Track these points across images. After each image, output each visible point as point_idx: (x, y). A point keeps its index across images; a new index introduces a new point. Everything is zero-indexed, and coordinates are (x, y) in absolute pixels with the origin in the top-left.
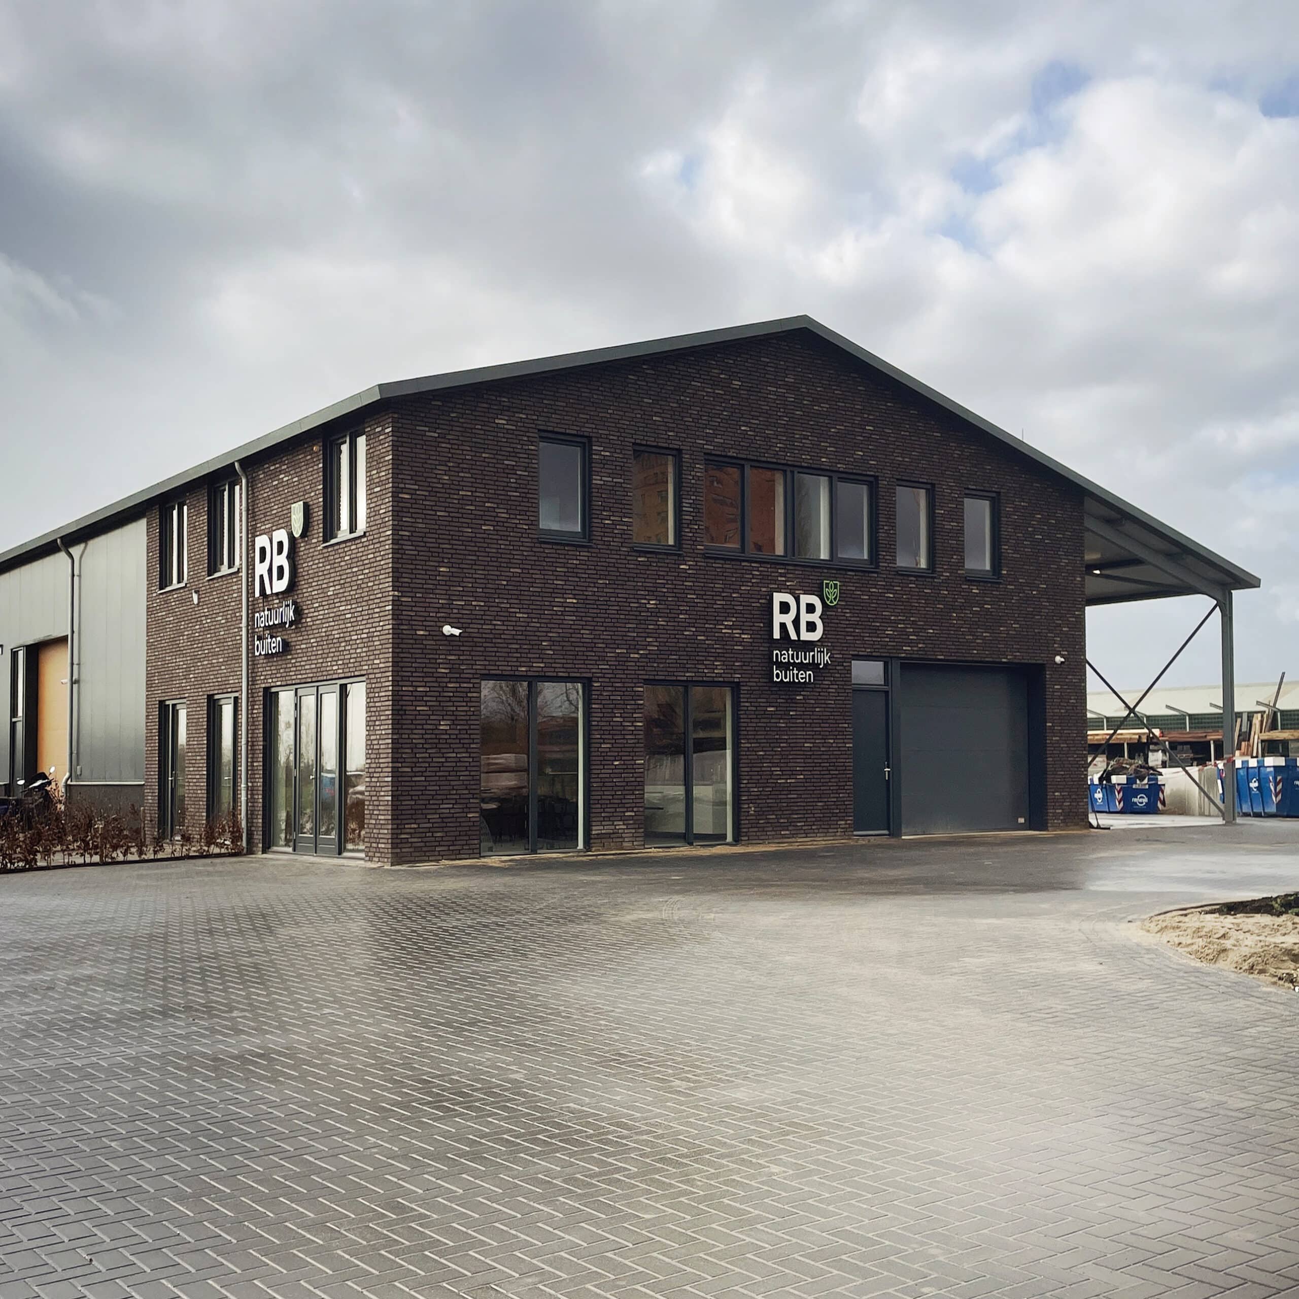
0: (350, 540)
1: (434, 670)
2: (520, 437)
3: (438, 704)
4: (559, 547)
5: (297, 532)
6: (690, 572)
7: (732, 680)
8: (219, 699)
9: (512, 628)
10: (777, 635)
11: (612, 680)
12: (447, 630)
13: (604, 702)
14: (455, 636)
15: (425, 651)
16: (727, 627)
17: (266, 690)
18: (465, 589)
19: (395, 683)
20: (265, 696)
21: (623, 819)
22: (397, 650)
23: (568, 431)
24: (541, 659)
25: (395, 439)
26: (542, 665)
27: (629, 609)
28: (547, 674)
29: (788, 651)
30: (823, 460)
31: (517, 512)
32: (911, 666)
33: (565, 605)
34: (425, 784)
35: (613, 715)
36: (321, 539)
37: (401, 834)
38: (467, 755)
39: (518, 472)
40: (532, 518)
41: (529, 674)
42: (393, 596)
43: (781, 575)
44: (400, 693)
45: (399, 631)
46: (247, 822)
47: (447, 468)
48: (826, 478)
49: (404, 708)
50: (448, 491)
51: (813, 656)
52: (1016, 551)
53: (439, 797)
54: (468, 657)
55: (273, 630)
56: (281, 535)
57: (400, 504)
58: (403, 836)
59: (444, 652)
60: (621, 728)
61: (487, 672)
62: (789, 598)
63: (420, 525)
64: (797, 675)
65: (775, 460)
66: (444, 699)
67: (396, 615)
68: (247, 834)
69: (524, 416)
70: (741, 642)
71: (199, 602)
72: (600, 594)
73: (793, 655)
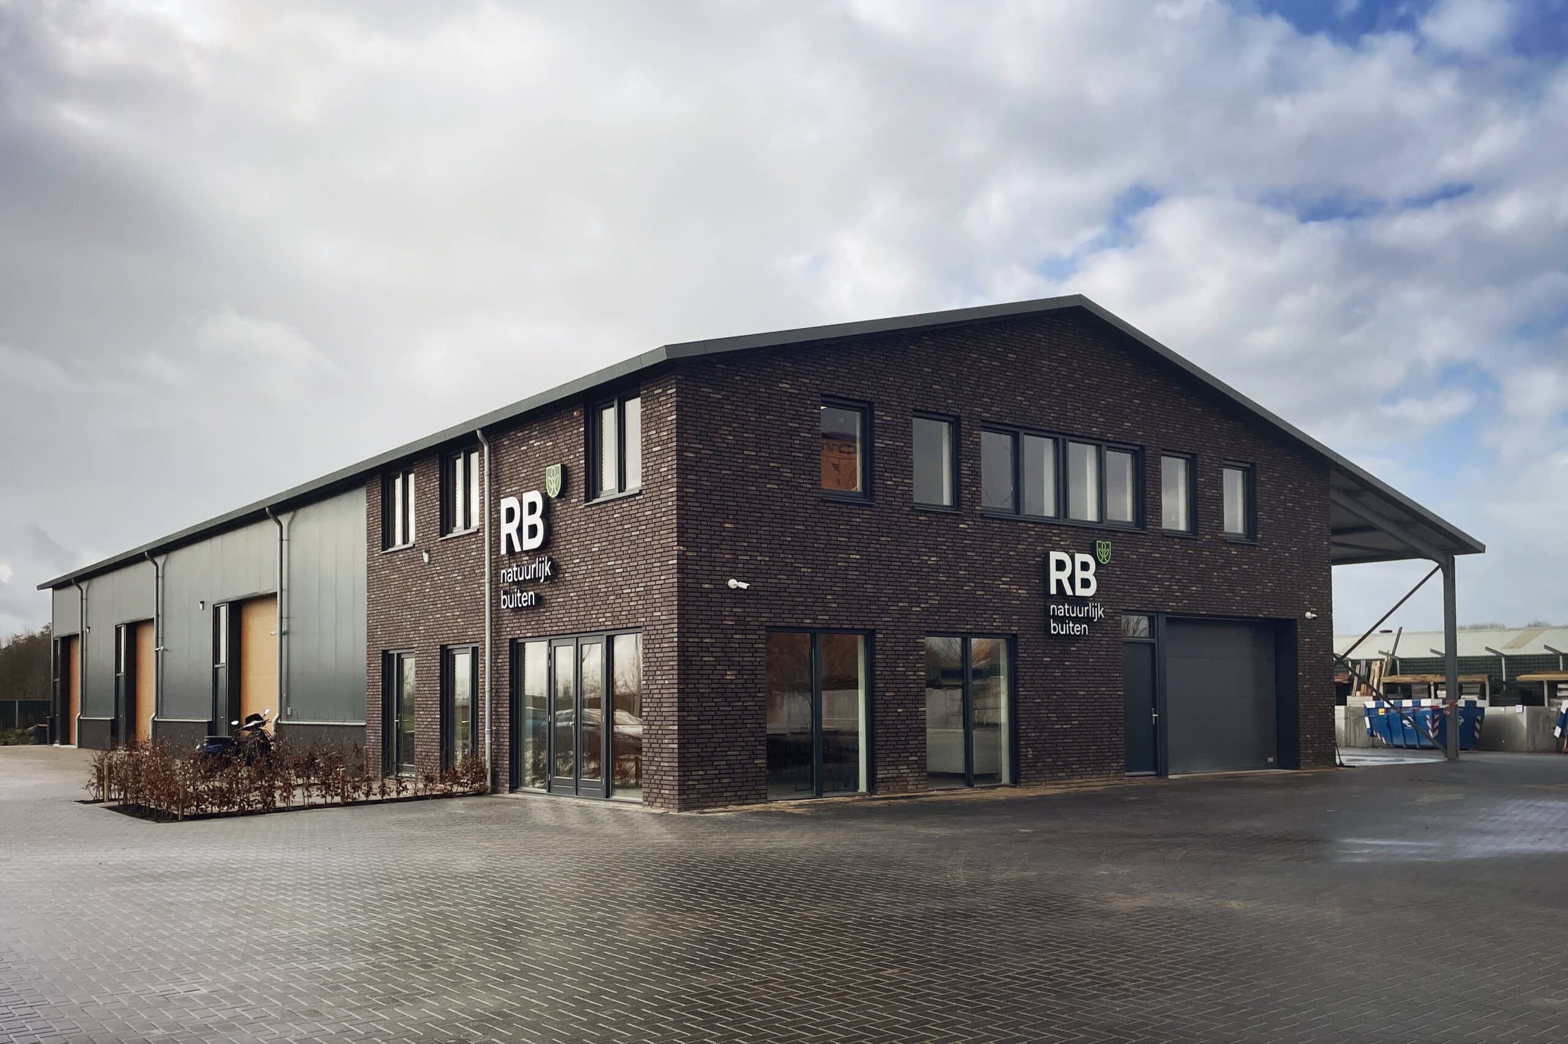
0: (620, 499)
1: (719, 622)
2: (803, 401)
3: (724, 654)
4: (842, 506)
5: (553, 493)
6: (969, 531)
7: (1009, 632)
8: (452, 649)
9: (796, 582)
10: (1053, 590)
11: (895, 632)
12: (732, 583)
13: (887, 653)
14: (742, 589)
15: (711, 604)
16: (1004, 583)
17: (512, 641)
18: (751, 544)
19: (681, 635)
20: (511, 646)
21: (907, 763)
22: (683, 603)
23: (850, 396)
24: (825, 611)
25: (680, 399)
26: (826, 617)
27: (911, 565)
28: (831, 626)
29: (1064, 606)
30: (1094, 429)
31: (802, 472)
32: (1176, 620)
33: (848, 560)
34: (711, 731)
35: (896, 665)
36: (583, 498)
37: (688, 780)
38: (754, 703)
39: (802, 434)
40: (816, 478)
41: (814, 626)
42: (679, 550)
43: (1055, 535)
44: (686, 644)
45: (684, 585)
46: (491, 764)
47: (731, 429)
48: (1094, 447)
49: (690, 658)
50: (733, 450)
51: (1088, 610)
52: (1270, 517)
53: (725, 744)
54: (753, 610)
55: (522, 585)
56: (535, 496)
57: (685, 463)
58: (690, 783)
59: (729, 605)
60: (905, 677)
61: (772, 624)
62: (1064, 557)
63: (705, 483)
64: (1073, 628)
65: (1048, 429)
66: (730, 650)
67: (682, 568)
68: (492, 775)
69: (807, 381)
70: (1018, 598)
71: (430, 561)
72: (883, 551)
73: (1068, 609)
